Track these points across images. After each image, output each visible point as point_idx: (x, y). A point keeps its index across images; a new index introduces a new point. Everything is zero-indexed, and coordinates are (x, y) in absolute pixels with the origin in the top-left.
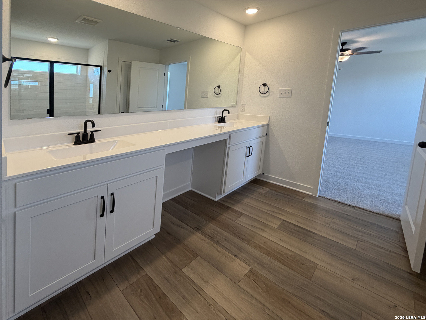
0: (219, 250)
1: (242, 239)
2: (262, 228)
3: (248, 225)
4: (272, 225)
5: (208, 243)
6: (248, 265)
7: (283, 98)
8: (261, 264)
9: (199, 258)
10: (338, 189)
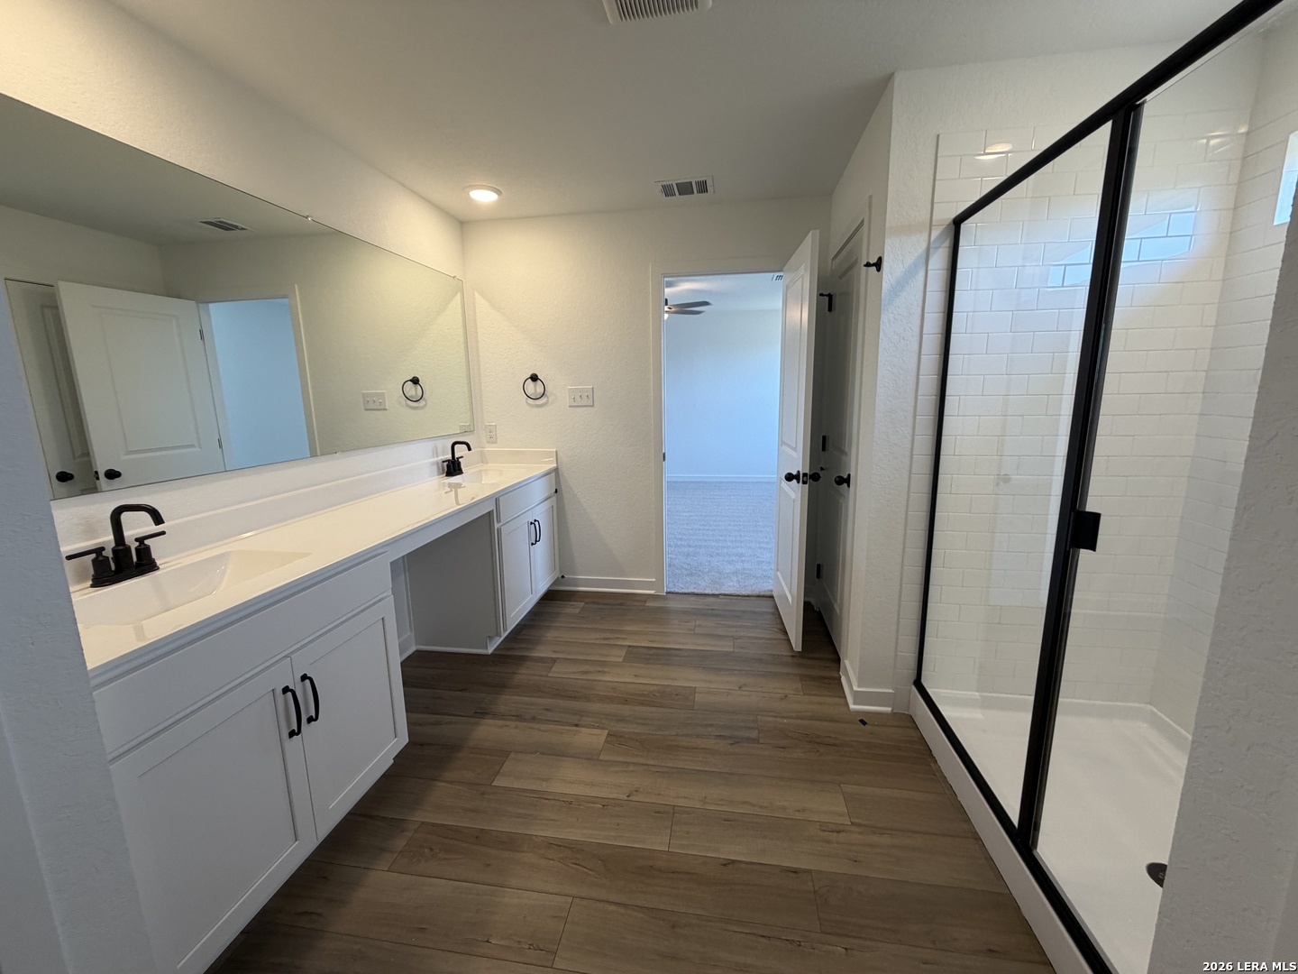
0: (542, 728)
1: (575, 698)
2: (599, 669)
3: (574, 673)
4: (612, 659)
5: (516, 727)
6: (602, 728)
7: (579, 409)
8: (620, 719)
9: (512, 755)
10: (691, 575)
